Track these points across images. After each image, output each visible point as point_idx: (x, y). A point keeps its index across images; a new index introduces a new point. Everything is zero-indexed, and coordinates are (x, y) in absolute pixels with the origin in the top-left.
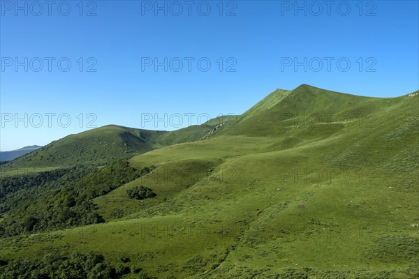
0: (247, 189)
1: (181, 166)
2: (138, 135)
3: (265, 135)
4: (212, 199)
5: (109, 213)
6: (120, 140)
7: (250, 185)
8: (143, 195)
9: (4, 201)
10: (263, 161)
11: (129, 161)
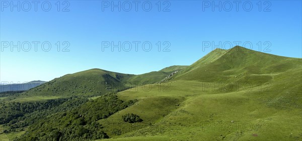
0: (208, 120)
1: (157, 101)
2: (115, 76)
3: (212, 81)
4: (185, 126)
5: (111, 132)
6: (103, 80)
7: (210, 117)
8: (133, 120)
9: (24, 119)
10: (216, 100)
11: (117, 95)
